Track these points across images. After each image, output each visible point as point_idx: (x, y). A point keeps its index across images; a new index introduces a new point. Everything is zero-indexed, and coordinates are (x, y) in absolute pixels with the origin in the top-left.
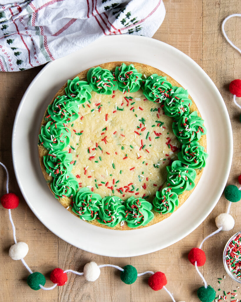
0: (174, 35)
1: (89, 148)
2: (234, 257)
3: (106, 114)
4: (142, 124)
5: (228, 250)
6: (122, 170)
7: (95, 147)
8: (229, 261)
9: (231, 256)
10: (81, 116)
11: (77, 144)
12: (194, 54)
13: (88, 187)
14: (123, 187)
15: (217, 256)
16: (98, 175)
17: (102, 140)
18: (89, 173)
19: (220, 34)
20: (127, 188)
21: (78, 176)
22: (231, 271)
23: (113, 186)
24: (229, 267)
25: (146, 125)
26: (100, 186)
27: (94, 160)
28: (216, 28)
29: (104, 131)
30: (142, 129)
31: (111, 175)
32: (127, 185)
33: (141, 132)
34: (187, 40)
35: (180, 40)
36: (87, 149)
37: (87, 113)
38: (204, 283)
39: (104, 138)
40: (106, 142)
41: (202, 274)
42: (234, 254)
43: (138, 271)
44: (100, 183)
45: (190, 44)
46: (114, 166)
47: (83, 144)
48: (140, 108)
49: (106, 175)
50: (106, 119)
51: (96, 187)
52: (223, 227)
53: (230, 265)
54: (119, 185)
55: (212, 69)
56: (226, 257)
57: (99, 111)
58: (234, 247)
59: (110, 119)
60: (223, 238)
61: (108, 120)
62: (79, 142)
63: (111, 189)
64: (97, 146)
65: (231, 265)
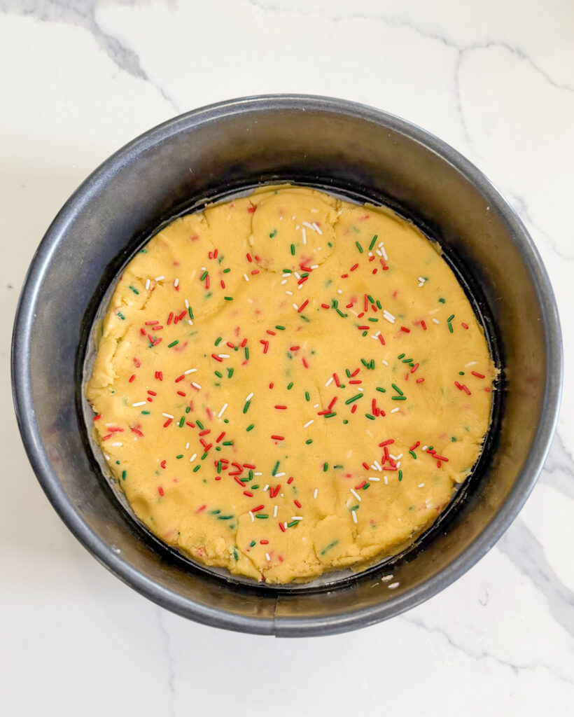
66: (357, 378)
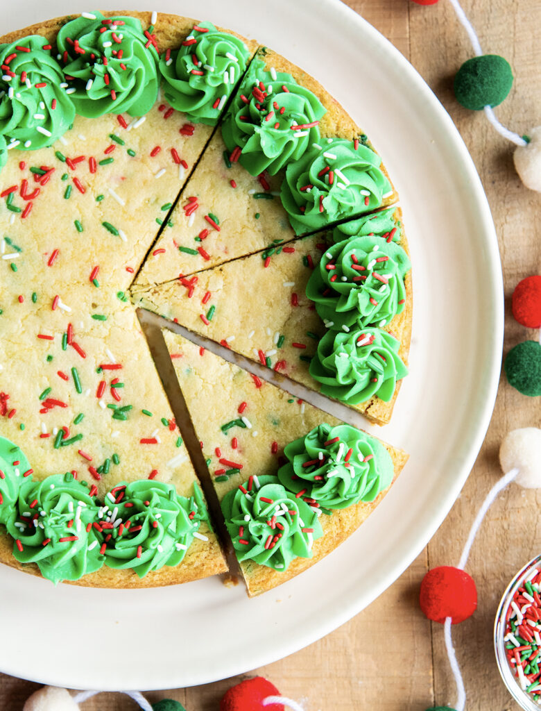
2: (534, 637)
5: (512, 617)
8: (518, 654)
9: (521, 637)
15: (479, 642)
22: (524, 688)
23: (72, 174)
24: (516, 675)
32: (33, 201)
42: (533, 629)
53: (520, 668)
56: (506, 639)
58: (533, 604)
60: (496, 581)
65: (524, 669)
66: (107, 393)
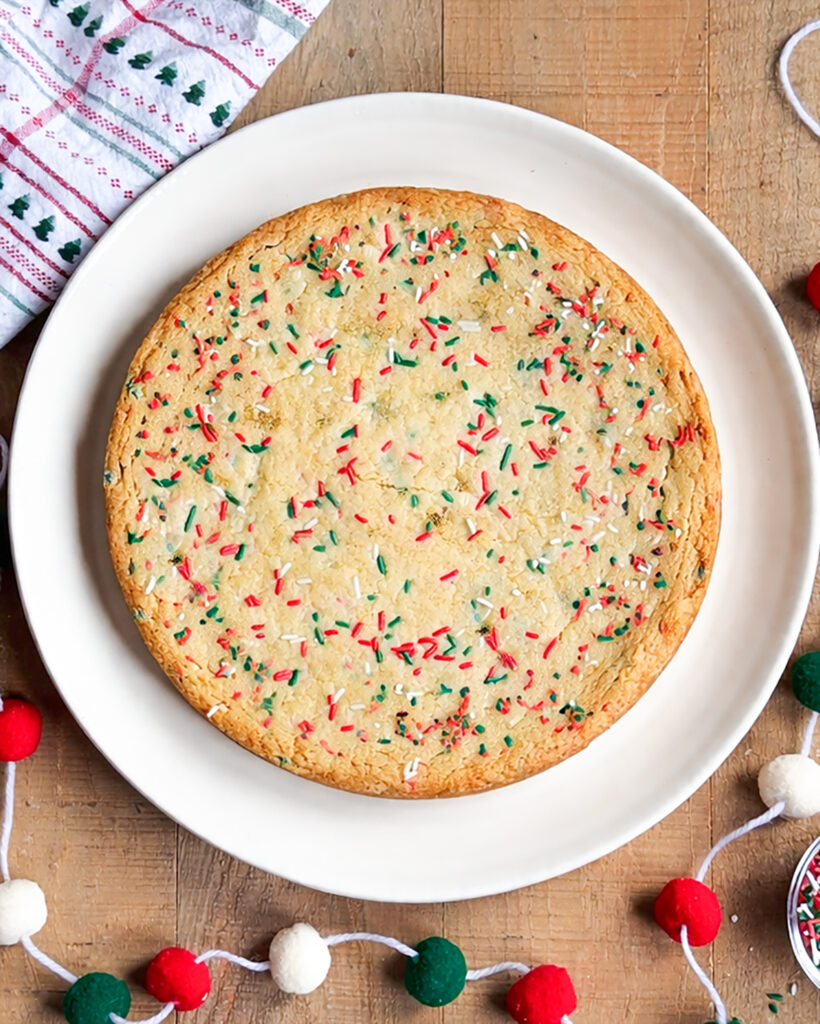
0: (606, 102)
1: (292, 499)
3: (355, 377)
4: (485, 414)
5: (807, 887)
6: (410, 579)
7: (314, 496)
8: (812, 928)
9: (816, 908)
10: (265, 386)
11: (250, 486)
12: (676, 168)
13: (288, 641)
14: (415, 640)
16: (323, 597)
17: (342, 471)
18: (292, 590)
19: (772, 93)
20: (430, 645)
21: (251, 601)
22: (817, 963)
23: (380, 635)
24: (809, 948)
25: (499, 421)
26: (333, 636)
27: (310, 543)
28: (757, 74)
29: (348, 441)
30: (487, 434)
31: (371, 598)
32: (430, 636)
33: (483, 446)
34: (651, 119)
35: (627, 120)
36: (286, 505)
37: (286, 375)
38: (716, 1010)
39: (346, 466)
40: (355, 479)
41: (709, 977)
43: (468, 963)
44: (332, 626)
45: (662, 132)
46: (381, 564)
47: (271, 484)
48: (478, 359)
49: (355, 595)
50: (356, 397)
51: (316, 640)
52: (786, 804)
53: (813, 942)
54: (402, 635)
55: (744, 221)
56: (800, 910)
57: (330, 367)
59: (368, 395)
60: (785, 846)
61: (360, 402)
62: (256, 479)
63: (371, 648)
64: (320, 495)
65: (817, 941)
